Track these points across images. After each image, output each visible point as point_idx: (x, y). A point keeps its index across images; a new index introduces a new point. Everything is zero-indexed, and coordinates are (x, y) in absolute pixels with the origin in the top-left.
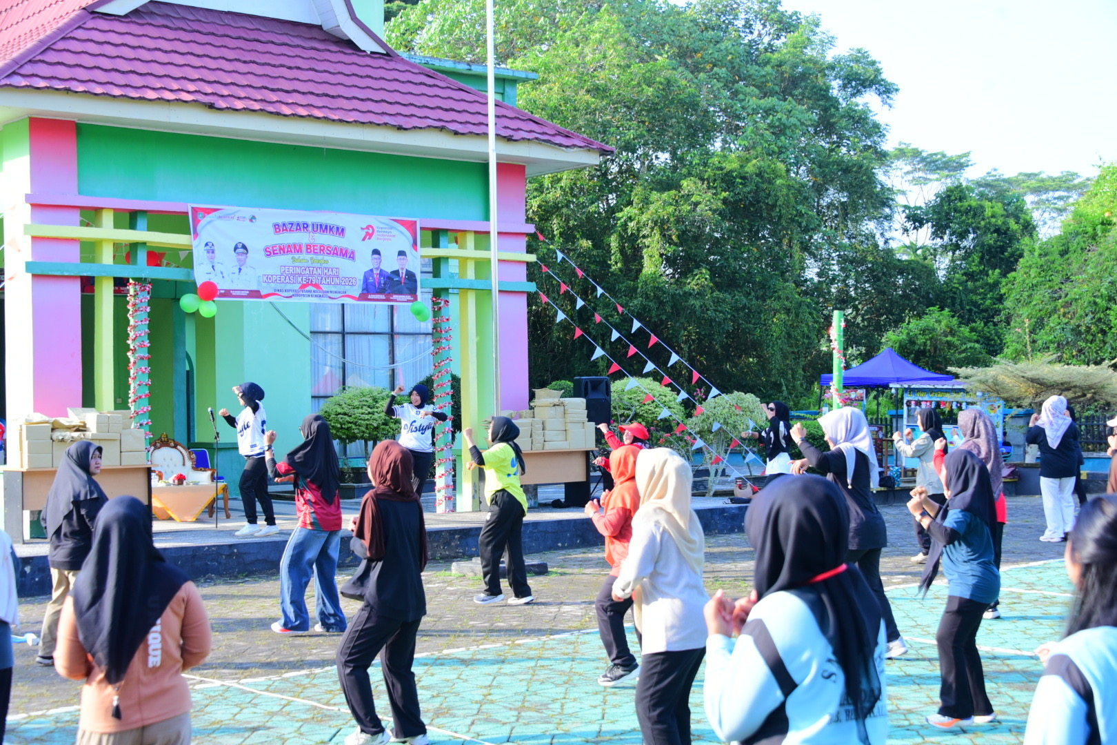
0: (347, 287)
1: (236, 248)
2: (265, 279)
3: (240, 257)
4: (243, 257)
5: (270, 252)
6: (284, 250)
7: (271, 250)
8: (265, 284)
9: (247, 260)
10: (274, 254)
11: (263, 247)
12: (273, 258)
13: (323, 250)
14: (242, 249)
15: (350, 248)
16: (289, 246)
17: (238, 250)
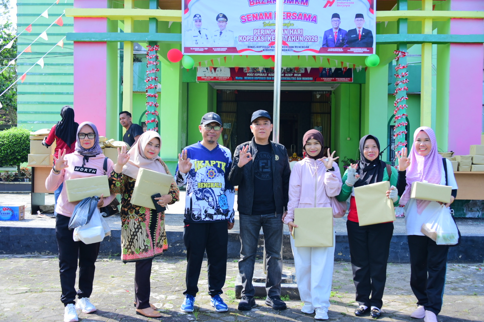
0: (310, 43)
1: (218, 18)
2: (241, 38)
3: (221, 24)
4: (224, 24)
5: (245, 19)
6: (256, 17)
7: (246, 18)
8: (240, 43)
9: (227, 25)
10: (248, 20)
11: (239, 16)
12: (247, 24)
13: (289, 16)
14: (223, 18)
15: (313, 13)
16: (261, 14)
17: (219, 19)
